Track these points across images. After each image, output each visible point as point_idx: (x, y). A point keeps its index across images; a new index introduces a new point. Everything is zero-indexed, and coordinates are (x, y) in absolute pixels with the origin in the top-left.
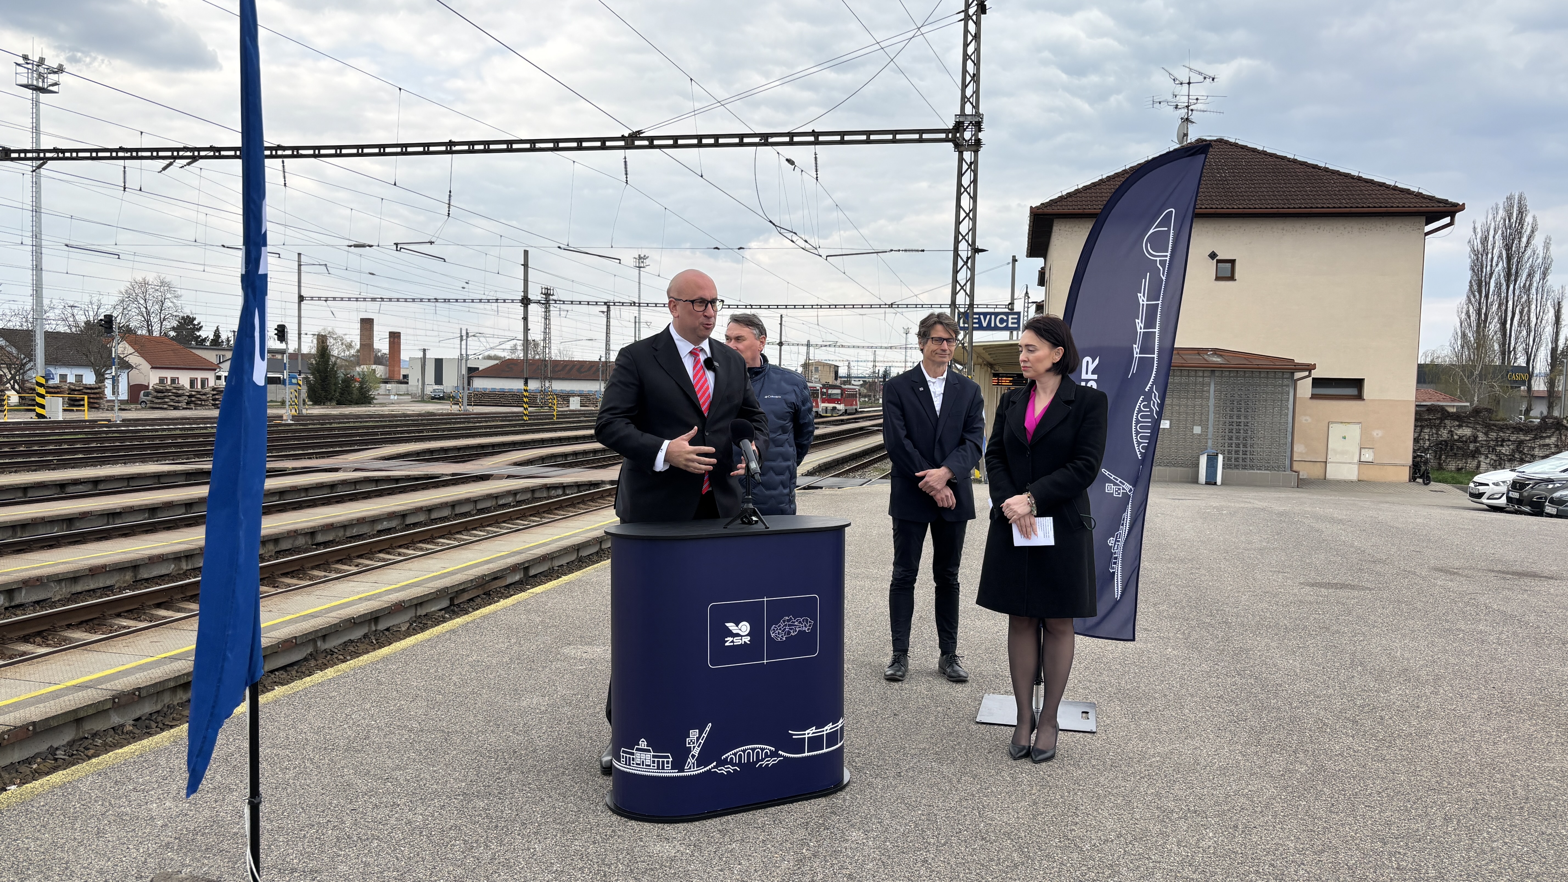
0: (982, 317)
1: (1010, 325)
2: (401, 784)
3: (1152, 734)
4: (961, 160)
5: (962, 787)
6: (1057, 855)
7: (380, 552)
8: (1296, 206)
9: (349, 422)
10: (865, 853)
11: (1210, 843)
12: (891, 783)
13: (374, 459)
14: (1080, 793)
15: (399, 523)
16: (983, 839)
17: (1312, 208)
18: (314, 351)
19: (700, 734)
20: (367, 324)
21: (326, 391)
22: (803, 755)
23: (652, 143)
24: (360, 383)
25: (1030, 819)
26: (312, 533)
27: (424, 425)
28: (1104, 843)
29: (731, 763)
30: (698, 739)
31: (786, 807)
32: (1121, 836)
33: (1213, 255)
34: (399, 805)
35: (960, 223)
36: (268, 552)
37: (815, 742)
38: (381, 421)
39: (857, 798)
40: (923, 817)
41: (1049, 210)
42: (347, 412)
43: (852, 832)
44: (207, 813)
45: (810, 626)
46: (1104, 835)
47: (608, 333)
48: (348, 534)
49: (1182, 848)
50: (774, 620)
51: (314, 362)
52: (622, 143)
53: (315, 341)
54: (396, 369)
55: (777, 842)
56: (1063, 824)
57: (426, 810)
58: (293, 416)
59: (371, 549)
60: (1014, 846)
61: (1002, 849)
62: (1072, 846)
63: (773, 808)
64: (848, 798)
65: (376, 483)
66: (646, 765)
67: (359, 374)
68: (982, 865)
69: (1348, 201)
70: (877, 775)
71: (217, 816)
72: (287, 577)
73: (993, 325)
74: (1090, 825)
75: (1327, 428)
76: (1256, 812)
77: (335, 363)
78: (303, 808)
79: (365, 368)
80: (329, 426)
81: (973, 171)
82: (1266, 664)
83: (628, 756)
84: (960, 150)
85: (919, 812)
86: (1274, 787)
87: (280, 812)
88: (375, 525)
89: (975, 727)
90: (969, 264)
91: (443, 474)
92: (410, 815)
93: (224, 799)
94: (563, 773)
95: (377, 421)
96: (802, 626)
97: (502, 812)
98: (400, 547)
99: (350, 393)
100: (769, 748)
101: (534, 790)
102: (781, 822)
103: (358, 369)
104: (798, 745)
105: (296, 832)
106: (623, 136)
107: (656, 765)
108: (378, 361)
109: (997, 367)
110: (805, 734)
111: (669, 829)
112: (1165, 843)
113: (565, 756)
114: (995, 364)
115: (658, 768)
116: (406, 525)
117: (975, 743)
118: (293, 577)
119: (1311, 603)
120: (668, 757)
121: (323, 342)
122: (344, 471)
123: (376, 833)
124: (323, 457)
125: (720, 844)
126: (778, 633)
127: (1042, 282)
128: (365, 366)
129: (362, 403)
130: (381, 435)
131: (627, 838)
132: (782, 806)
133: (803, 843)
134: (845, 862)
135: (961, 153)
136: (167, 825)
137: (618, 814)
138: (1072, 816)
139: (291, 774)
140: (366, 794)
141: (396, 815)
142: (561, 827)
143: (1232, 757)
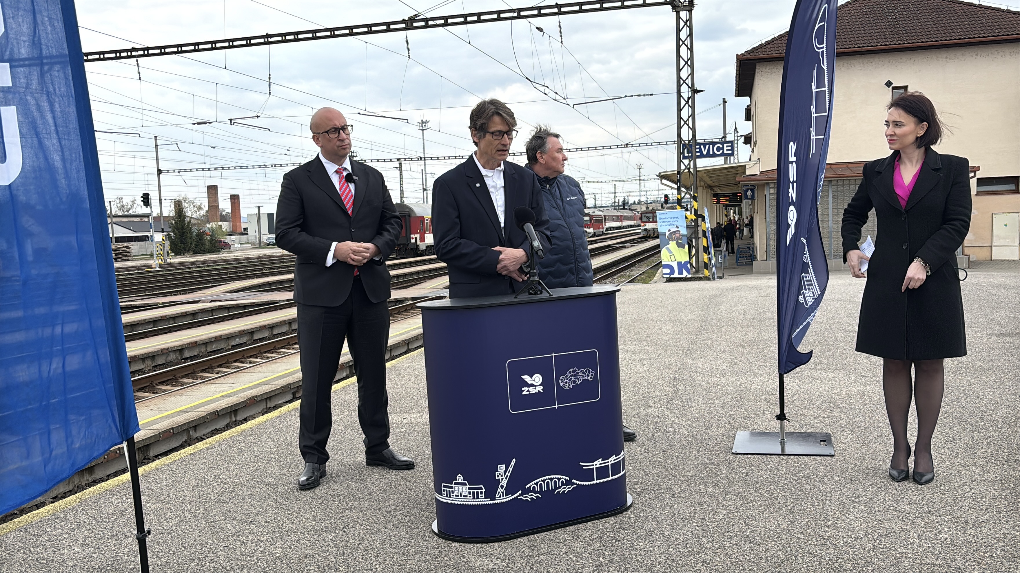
0: (702, 147)
1: (726, 152)
2: (263, 526)
3: (881, 454)
4: (678, 18)
5: (727, 503)
6: (816, 551)
7: (235, 361)
8: (957, 38)
9: (204, 267)
10: (653, 558)
11: (947, 536)
12: (667, 503)
13: (226, 292)
14: (828, 503)
15: (248, 339)
16: (751, 542)
17: (970, 38)
18: (173, 214)
19: (507, 468)
20: (212, 190)
21: (184, 244)
22: (593, 482)
23: (427, 23)
24: (211, 236)
25: (789, 524)
26: (180, 350)
27: (263, 265)
28: (855, 540)
29: (534, 491)
30: (505, 472)
31: (581, 525)
32: (869, 534)
33: (889, 84)
34: (262, 541)
35: (681, 70)
36: (147, 367)
37: (603, 472)
38: (229, 264)
39: (640, 516)
40: (697, 528)
41: (752, 56)
42: (202, 259)
43: (640, 542)
44: (108, 555)
45: (592, 375)
46: (853, 534)
47: (401, 184)
48: (209, 350)
49: (923, 541)
50: (562, 372)
51: (173, 222)
52: (403, 26)
53: (173, 206)
54: (238, 224)
55: (578, 553)
56: (817, 527)
57: (284, 544)
58: (160, 265)
59: (228, 360)
60: (778, 546)
61: (768, 549)
62: (828, 543)
63: (571, 527)
64: (632, 516)
65: (229, 310)
66: (464, 496)
67: (209, 229)
68: (753, 563)
69: (1000, 30)
70: (655, 497)
71: (116, 556)
72: (164, 385)
73: (711, 153)
74: (841, 527)
75: (991, 219)
76: (982, 509)
77: (190, 222)
78: (185, 547)
79: (213, 224)
80: (188, 270)
81: (689, 27)
82: (969, 396)
83: (448, 489)
84: (677, 10)
85: (694, 524)
86: (994, 489)
87: (167, 551)
88: (230, 341)
89: (732, 457)
90: (690, 103)
91: (280, 301)
92: (272, 549)
93: (121, 543)
94: (395, 509)
95: (226, 265)
96: (585, 376)
97: (347, 542)
98: (251, 357)
99: (203, 244)
100: (564, 478)
101: (372, 524)
102: (578, 538)
103: (208, 226)
104: (588, 475)
105: (180, 566)
106: (404, 20)
107: (472, 495)
108: (223, 218)
109: (715, 189)
110: (593, 465)
111: (486, 548)
112: (908, 538)
113: (396, 497)
114: (714, 187)
115: (474, 498)
116: (254, 340)
117: (734, 469)
118: (168, 385)
119: (1000, 349)
120: (481, 488)
121: (179, 206)
122: (202, 303)
123: (245, 563)
124: (186, 294)
125: (530, 556)
126: (566, 382)
127: (749, 116)
128: (214, 223)
129: (213, 252)
130: (230, 274)
131: (451, 556)
132: (578, 525)
133: (599, 553)
134: (637, 566)
135: (678, 13)
136: (76, 565)
137: (443, 538)
138: (824, 520)
139: (174, 522)
140: (235, 534)
141: (261, 549)
142: (397, 551)
143: (954, 468)
